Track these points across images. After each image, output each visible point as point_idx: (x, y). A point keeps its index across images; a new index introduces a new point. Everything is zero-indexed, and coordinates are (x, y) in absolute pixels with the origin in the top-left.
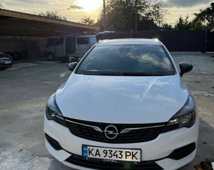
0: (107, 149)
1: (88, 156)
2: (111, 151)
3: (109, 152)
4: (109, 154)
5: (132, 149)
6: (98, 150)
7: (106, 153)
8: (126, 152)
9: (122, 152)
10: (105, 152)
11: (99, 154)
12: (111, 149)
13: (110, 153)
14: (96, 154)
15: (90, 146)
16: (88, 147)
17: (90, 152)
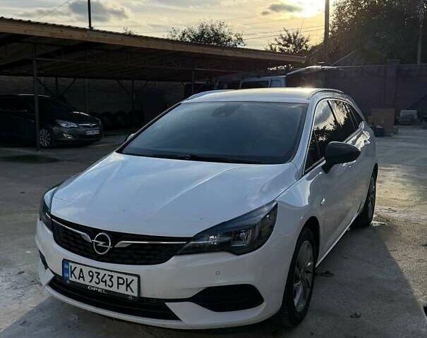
0: (94, 270)
1: (70, 279)
2: (99, 274)
3: (95, 275)
4: (95, 279)
5: (126, 274)
6: (81, 270)
7: (92, 277)
8: (118, 278)
9: (112, 277)
10: (91, 274)
11: (83, 277)
12: (98, 271)
13: (97, 277)
14: (80, 277)
15: (72, 262)
16: (70, 264)
17: (72, 272)
